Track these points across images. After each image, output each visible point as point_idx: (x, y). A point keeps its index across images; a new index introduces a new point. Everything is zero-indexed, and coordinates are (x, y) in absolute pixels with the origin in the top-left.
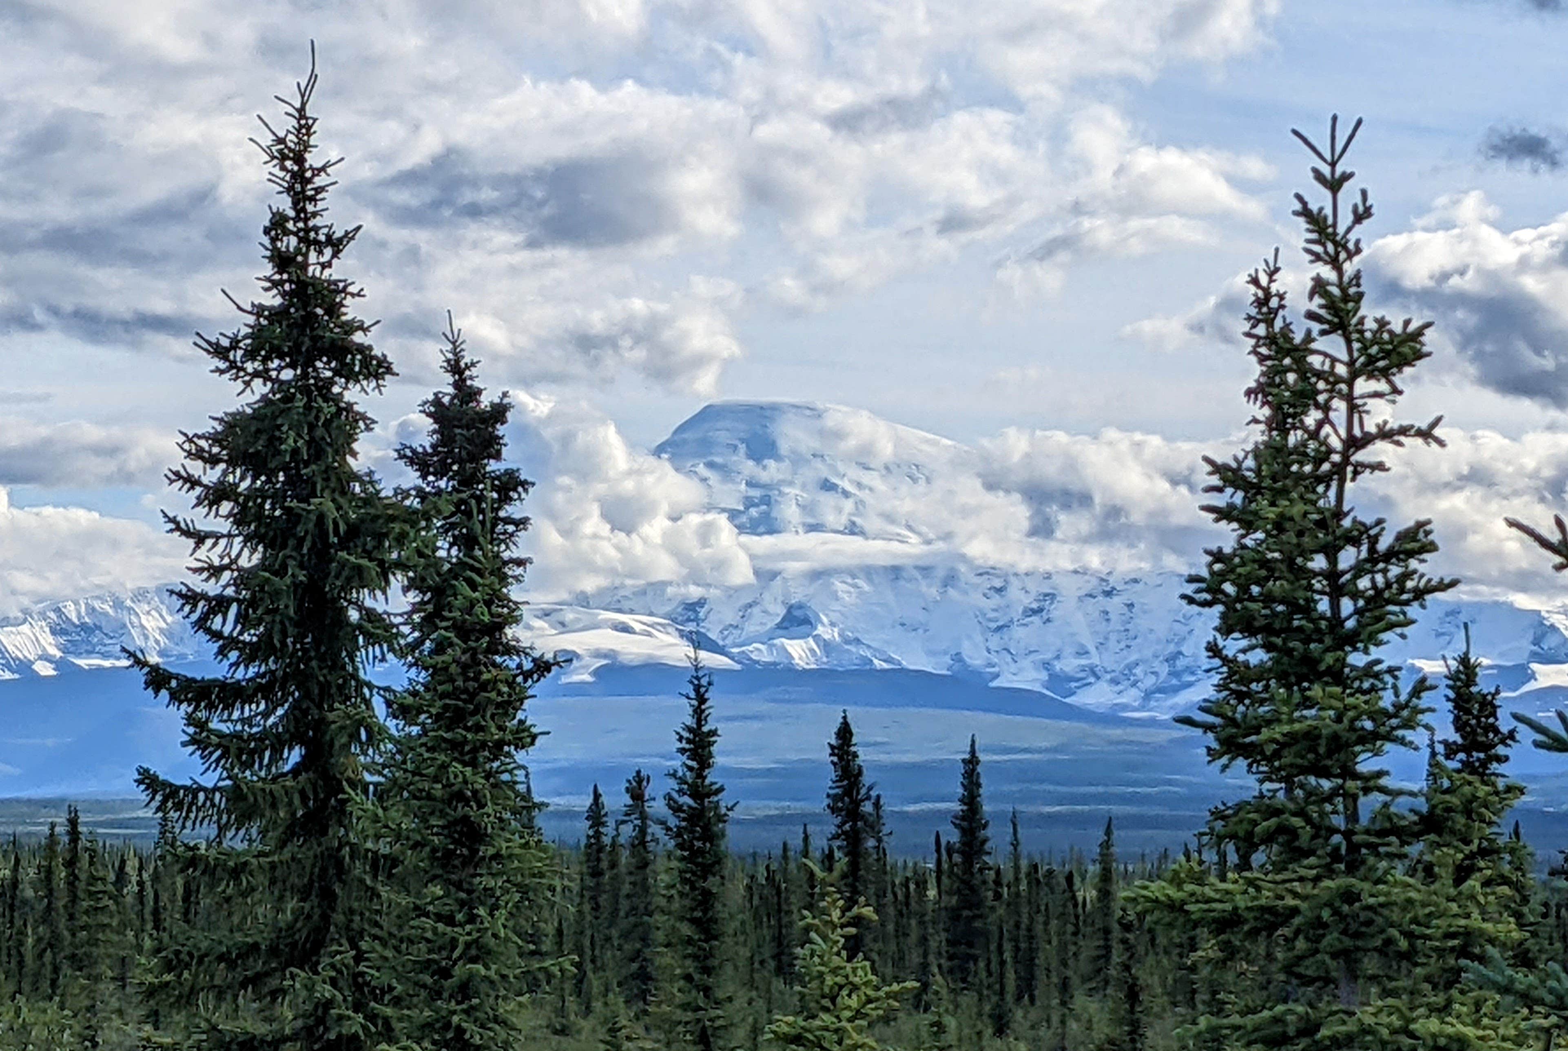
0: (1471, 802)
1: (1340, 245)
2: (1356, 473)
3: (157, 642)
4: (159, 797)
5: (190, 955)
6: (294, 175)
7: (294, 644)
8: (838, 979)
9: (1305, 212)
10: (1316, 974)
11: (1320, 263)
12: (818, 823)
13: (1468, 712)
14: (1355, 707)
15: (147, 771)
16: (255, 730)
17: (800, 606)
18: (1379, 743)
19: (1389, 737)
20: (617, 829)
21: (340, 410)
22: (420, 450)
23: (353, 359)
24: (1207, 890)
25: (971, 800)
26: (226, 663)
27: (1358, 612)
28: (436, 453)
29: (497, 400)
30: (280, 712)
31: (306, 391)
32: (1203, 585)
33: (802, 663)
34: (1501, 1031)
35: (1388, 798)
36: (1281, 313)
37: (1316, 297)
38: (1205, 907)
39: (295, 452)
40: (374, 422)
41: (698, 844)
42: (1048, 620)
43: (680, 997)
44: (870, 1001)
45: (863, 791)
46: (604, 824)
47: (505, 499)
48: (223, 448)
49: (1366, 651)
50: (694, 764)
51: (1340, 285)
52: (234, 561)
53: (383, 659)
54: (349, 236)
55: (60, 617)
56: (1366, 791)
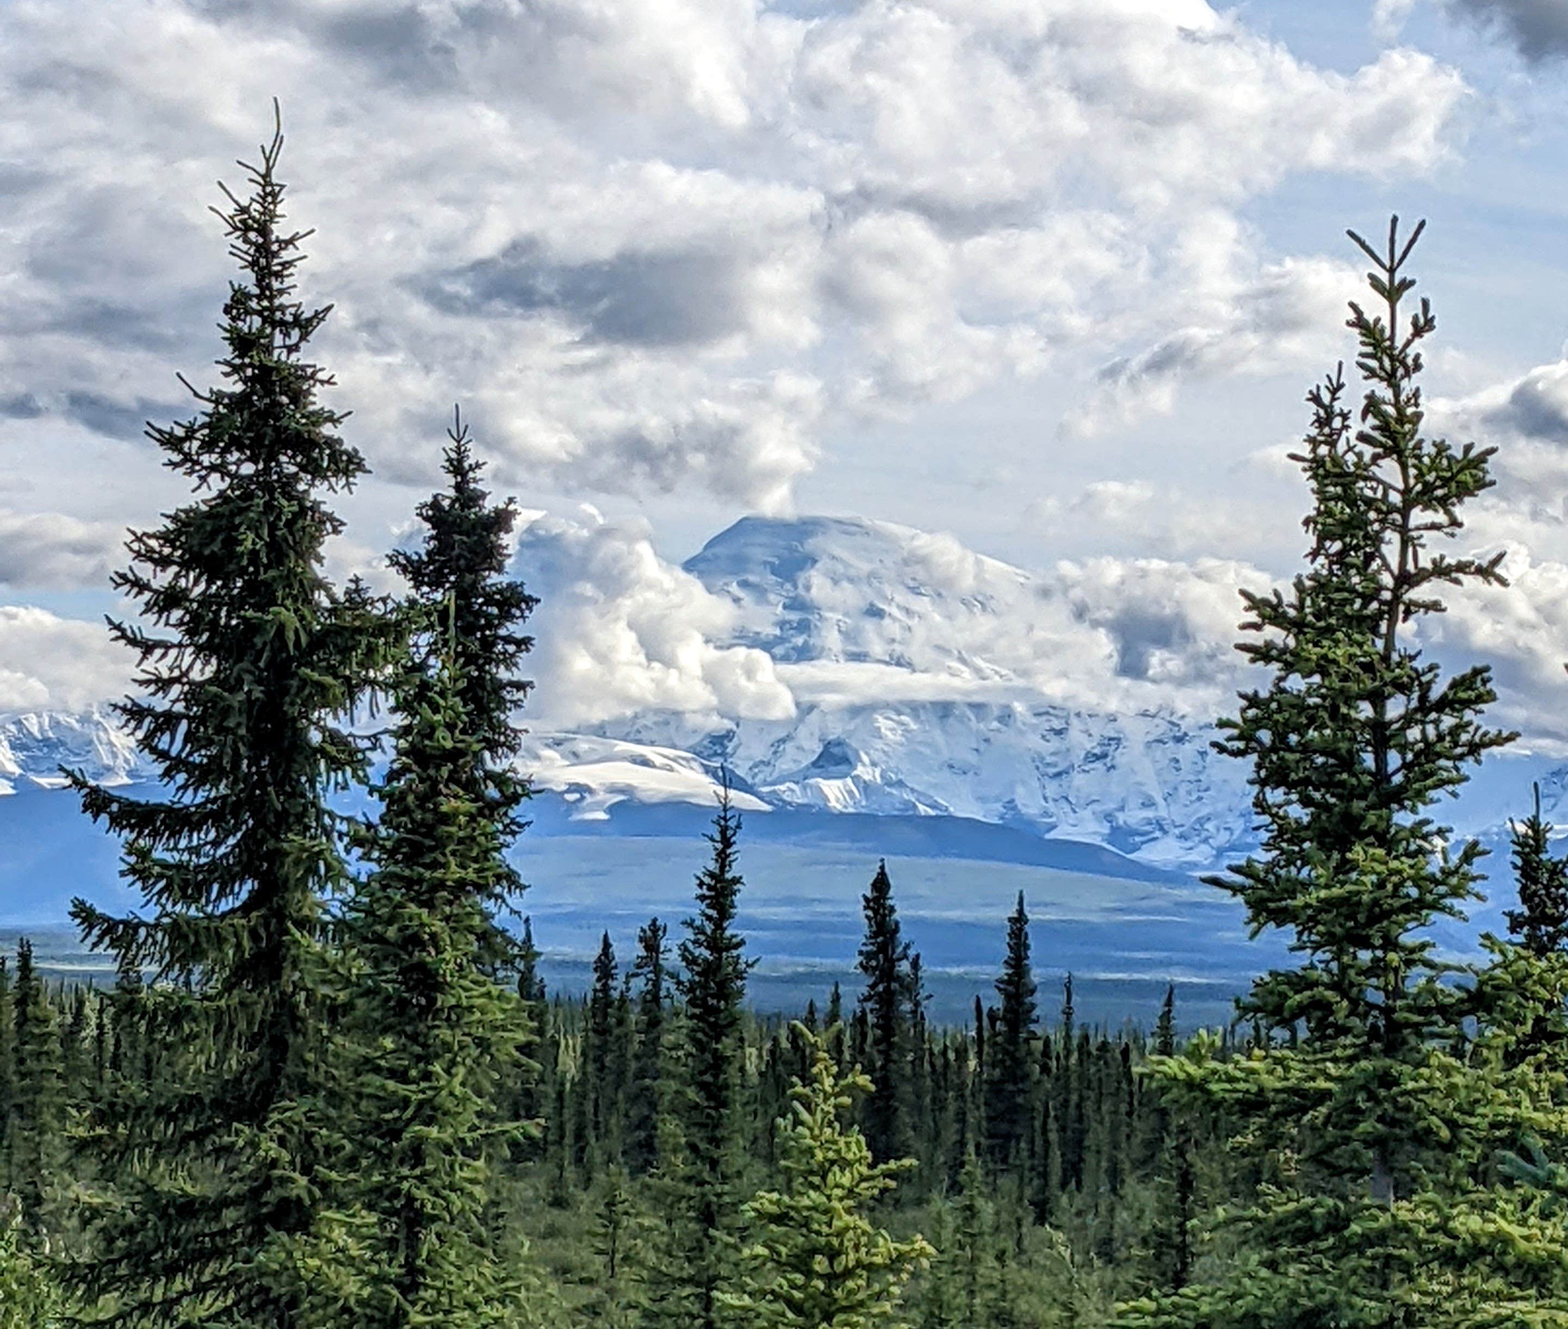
0: (1524, 980)
1: (1398, 359)
2: (1408, 613)
3: (127, 761)
4: (96, 932)
5: (126, 1107)
6: (258, 248)
7: (249, 766)
8: (831, 1155)
9: (1360, 322)
10: (1347, 1165)
11: (1375, 380)
12: (850, 983)
13: (1536, 881)
14: (1399, 872)
15: (83, 903)
16: (203, 860)
17: (839, 743)
18: (1424, 912)
19: (1434, 906)
20: (627, 983)
21: (303, 511)
22: (415, 558)
23: (321, 453)
24: (1230, 1067)
25: (1018, 962)
26: (172, 787)
27: (1406, 766)
28: (431, 561)
29: (502, 506)
30: (232, 841)
31: (268, 488)
32: (1235, 732)
33: (839, 807)
34: (1548, 1232)
35: (1433, 973)
36: (1344, 434)
37: (1370, 417)
38: (1228, 1086)
39: (254, 554)
40: (343, 524)
41: (711, 1001)
42: (1113, 767)
43: (683, 1170)
44: (863, 1179)
45: (899, 950)
46: (612, 977)
47: (506, 616)
48: (175, 548)
49: (1414, 810)
50: (713, 913)
51: (1396, 405)
52: (185, 674)
53: (345, 787)
54: (319, 316)
55: (20, 731)
56: (1409, 963)
